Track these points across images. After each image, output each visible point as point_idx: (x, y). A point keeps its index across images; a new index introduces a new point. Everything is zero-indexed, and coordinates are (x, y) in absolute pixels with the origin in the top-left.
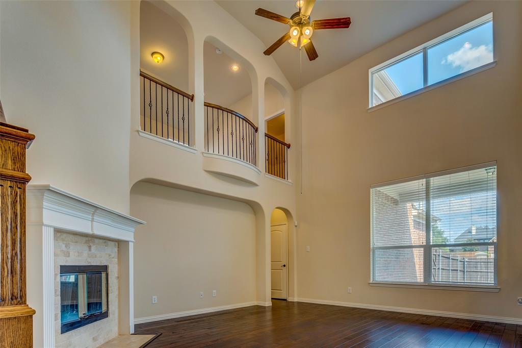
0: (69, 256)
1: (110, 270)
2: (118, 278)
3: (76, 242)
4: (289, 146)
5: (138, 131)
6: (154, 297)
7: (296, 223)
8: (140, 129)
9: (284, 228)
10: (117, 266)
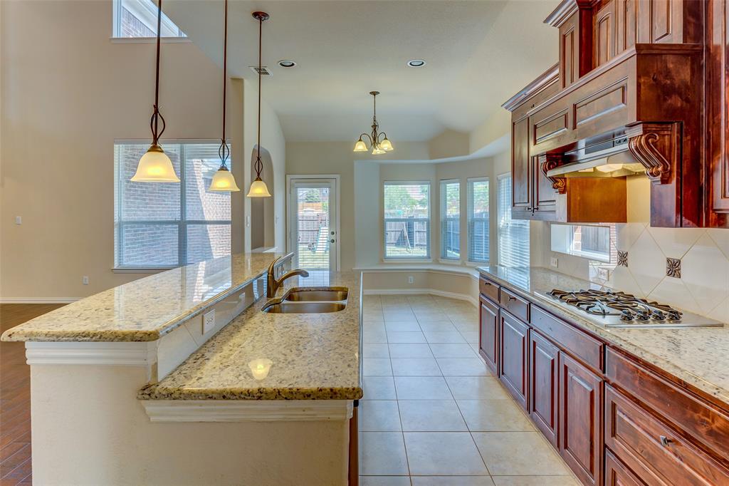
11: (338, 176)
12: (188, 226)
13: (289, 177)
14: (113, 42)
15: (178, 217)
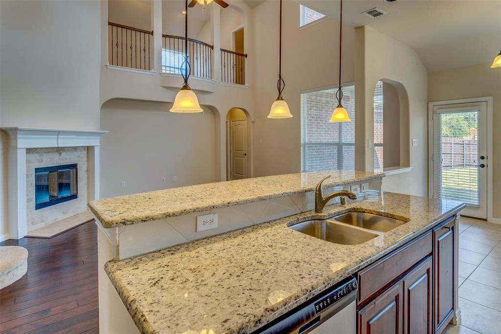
0: (42, 162)
1: (78, 167)
2: (87, 171)
3: (48, 152)
4: (246, 56)
5: (106, 66)
6: (123, 182)
7: (252, 119)
8: (108, 65)
9: (245, 123)
10: (86, 163)
11: (490, 99)
12: (344, 147)
13: (431, 105)
14: (300, 29)
15: (337, 141)
